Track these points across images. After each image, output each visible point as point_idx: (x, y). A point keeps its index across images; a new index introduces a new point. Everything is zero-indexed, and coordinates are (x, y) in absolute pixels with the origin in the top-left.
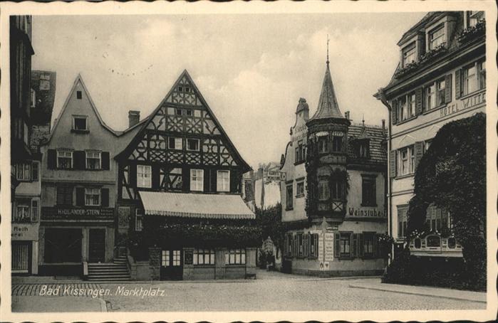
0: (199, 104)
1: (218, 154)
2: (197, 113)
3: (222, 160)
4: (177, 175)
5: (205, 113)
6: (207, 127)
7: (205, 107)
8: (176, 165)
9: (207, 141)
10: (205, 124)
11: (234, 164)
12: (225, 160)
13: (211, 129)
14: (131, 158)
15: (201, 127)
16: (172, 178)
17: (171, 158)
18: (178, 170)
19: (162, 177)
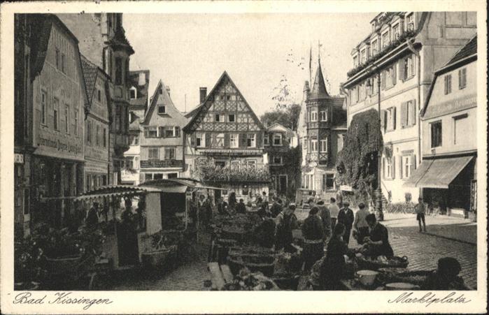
0: (235, 92)
1: (248, 124)
2: (233, 98)
3: (250, 127)
4: (221, 138)
5: (238, 97)
6: (240, 106)
7: (238, 93)
8: (220, 132)
9: (240, 116)
10: (239, 105)
11: (258, 129)
12: (253, 127)
13: (243, 107)
14: (192, 129)
15: (236, 106)
16: (218, 140)
17: (217, 128)
18: (222, 135)
19: (212, 139)
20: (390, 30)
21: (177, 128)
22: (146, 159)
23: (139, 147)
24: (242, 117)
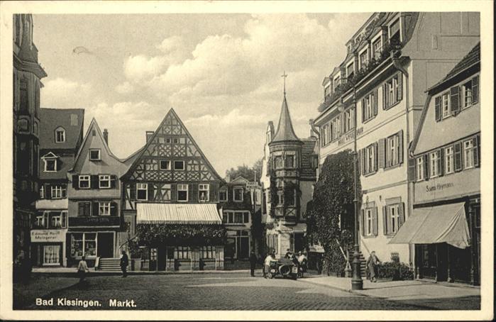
0: (184, 133)
1: (199, 172)
2: (182, 141)
3: (202, 176)
4: (167, 190)
5: (188, 140)
6: (190, 151)
7: (188, 135)
8: (166, 182)
9: (190, 162)
10: (188, 149)
11: (212, 179)
12: (205, 176)
13: (193, 152)
14: (132, 178)
15: (185, 151)
16: (163, 192)
17: (162, 177)
18: (168, 186)
19: (156, 191)
20: (370, 47)
21: (113, 177)
22: (76, 215)
23: (67, 200)
24: (193, 164)
